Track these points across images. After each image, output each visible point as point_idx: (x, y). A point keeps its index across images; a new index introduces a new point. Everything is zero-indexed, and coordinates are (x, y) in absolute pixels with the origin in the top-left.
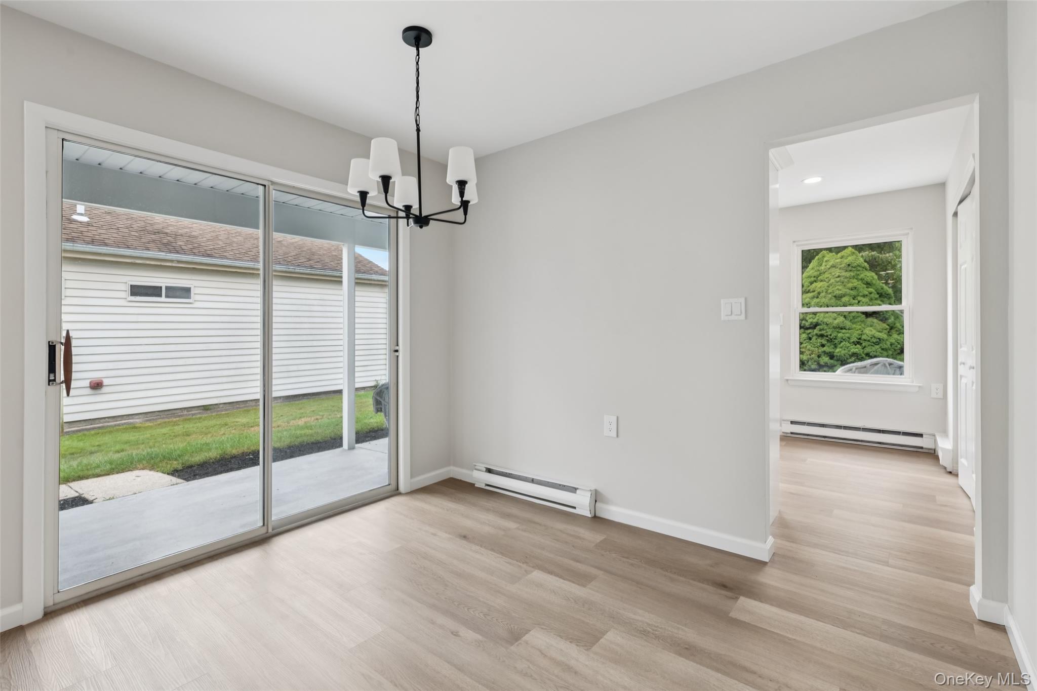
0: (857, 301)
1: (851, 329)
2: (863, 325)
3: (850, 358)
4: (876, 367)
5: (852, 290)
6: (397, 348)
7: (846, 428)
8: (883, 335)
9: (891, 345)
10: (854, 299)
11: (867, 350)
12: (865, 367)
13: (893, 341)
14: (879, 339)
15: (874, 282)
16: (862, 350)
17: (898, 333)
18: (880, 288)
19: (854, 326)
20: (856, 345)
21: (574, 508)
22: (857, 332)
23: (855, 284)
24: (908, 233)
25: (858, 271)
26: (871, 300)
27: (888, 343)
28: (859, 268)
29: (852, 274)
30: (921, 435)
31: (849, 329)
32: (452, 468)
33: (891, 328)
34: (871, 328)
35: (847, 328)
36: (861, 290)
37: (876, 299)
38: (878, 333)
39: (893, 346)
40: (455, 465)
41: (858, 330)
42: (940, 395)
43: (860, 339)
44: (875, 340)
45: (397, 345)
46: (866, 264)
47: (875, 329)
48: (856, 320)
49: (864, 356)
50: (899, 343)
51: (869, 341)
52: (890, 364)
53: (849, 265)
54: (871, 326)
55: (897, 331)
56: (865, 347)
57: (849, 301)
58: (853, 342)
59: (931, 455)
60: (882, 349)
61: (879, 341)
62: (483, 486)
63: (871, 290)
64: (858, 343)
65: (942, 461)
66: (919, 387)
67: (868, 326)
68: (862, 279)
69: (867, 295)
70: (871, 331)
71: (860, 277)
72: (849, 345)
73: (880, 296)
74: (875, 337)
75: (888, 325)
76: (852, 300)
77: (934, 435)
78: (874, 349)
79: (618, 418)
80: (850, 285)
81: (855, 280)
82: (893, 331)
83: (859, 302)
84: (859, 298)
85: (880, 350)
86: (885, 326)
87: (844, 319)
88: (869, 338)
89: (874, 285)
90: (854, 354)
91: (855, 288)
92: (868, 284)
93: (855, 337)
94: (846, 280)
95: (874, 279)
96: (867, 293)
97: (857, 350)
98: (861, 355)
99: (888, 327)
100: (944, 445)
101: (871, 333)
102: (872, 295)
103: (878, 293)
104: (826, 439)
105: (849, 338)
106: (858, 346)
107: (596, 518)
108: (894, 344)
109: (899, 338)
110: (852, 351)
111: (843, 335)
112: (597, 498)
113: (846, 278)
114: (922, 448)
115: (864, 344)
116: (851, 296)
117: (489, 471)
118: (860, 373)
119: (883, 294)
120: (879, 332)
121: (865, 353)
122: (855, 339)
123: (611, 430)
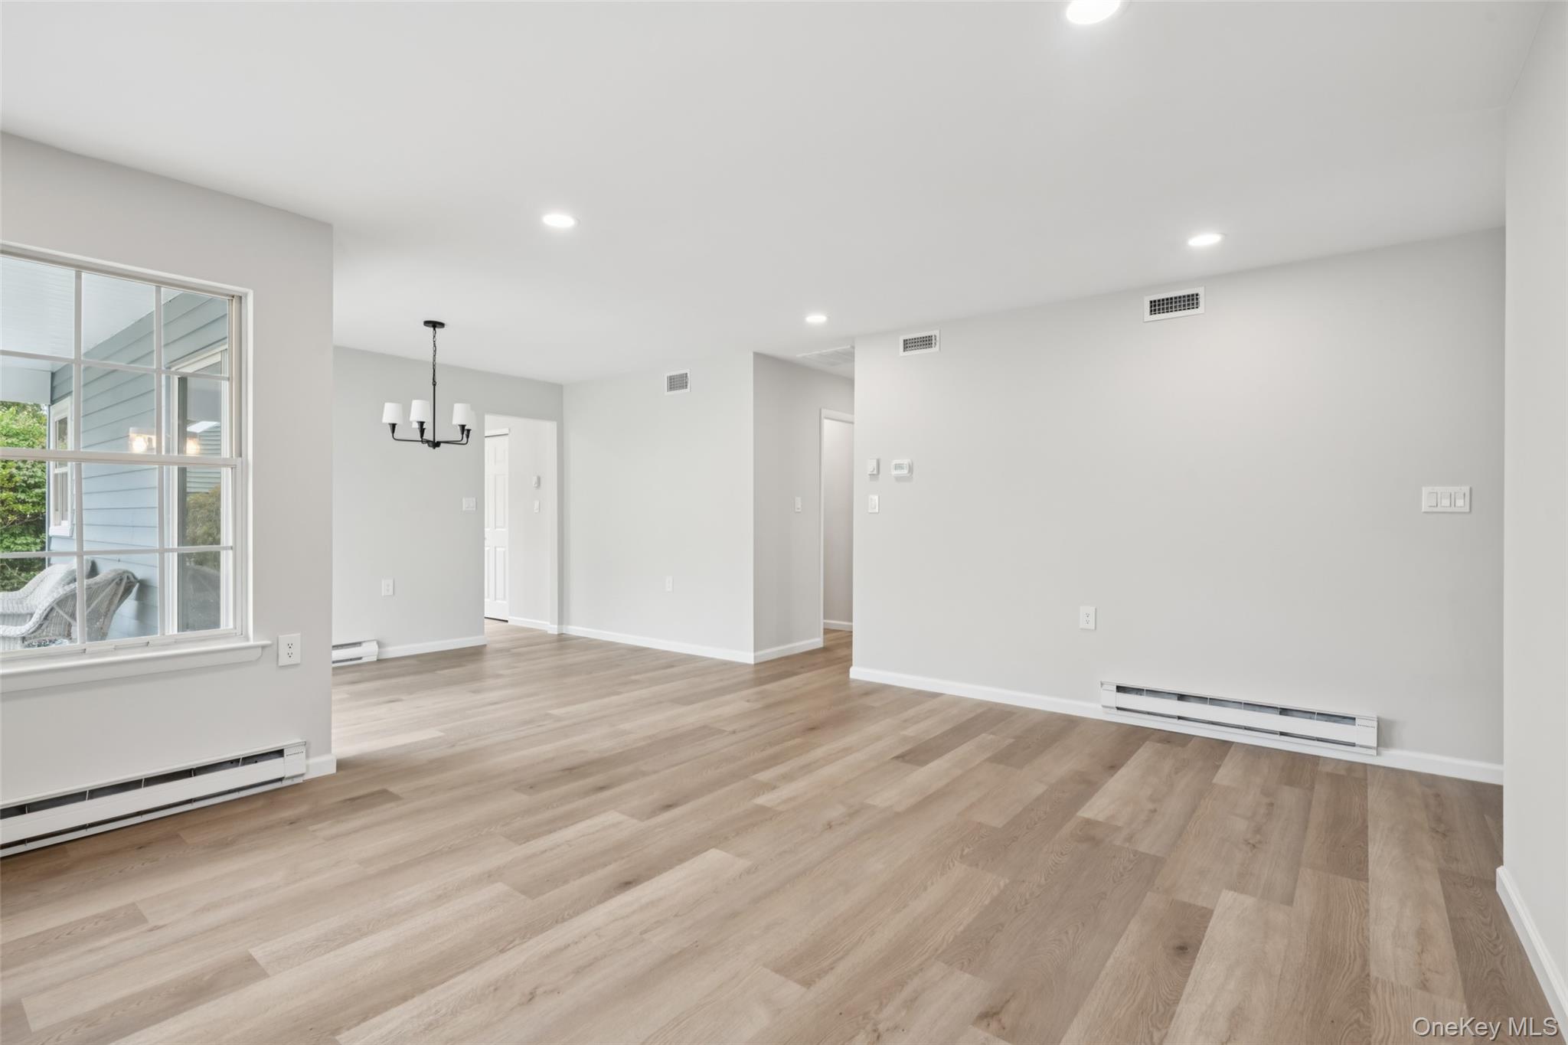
21: (360, 658)
123: (388, 590)
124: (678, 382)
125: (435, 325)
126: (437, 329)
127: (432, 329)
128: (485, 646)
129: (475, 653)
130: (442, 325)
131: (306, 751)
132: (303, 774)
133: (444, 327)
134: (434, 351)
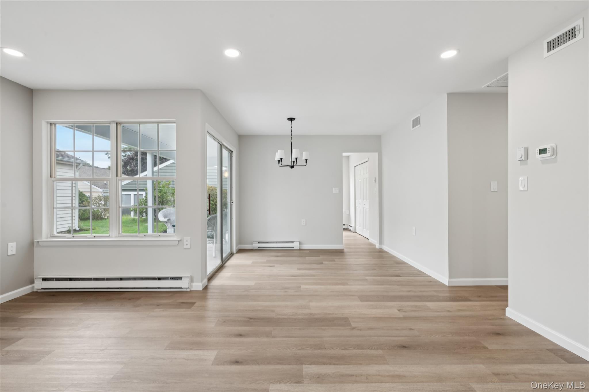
21: (293, 248)
32: (240, 246)
40: (241, 244)
59: (347, 229)
62: (257, 248)
77: (347, 224)
107: (300, 249)
112: (300, 243)
117: (259, 242)
123: (304, 223)
124: (416, 122)
125: (291, 119)
126: (292, 121)
127: (290, 121)
128: (343, 249)
130: (294, 119)
131: (192, 280)
132: (189, 288)
133: (295, 120)
134: (291, 130)
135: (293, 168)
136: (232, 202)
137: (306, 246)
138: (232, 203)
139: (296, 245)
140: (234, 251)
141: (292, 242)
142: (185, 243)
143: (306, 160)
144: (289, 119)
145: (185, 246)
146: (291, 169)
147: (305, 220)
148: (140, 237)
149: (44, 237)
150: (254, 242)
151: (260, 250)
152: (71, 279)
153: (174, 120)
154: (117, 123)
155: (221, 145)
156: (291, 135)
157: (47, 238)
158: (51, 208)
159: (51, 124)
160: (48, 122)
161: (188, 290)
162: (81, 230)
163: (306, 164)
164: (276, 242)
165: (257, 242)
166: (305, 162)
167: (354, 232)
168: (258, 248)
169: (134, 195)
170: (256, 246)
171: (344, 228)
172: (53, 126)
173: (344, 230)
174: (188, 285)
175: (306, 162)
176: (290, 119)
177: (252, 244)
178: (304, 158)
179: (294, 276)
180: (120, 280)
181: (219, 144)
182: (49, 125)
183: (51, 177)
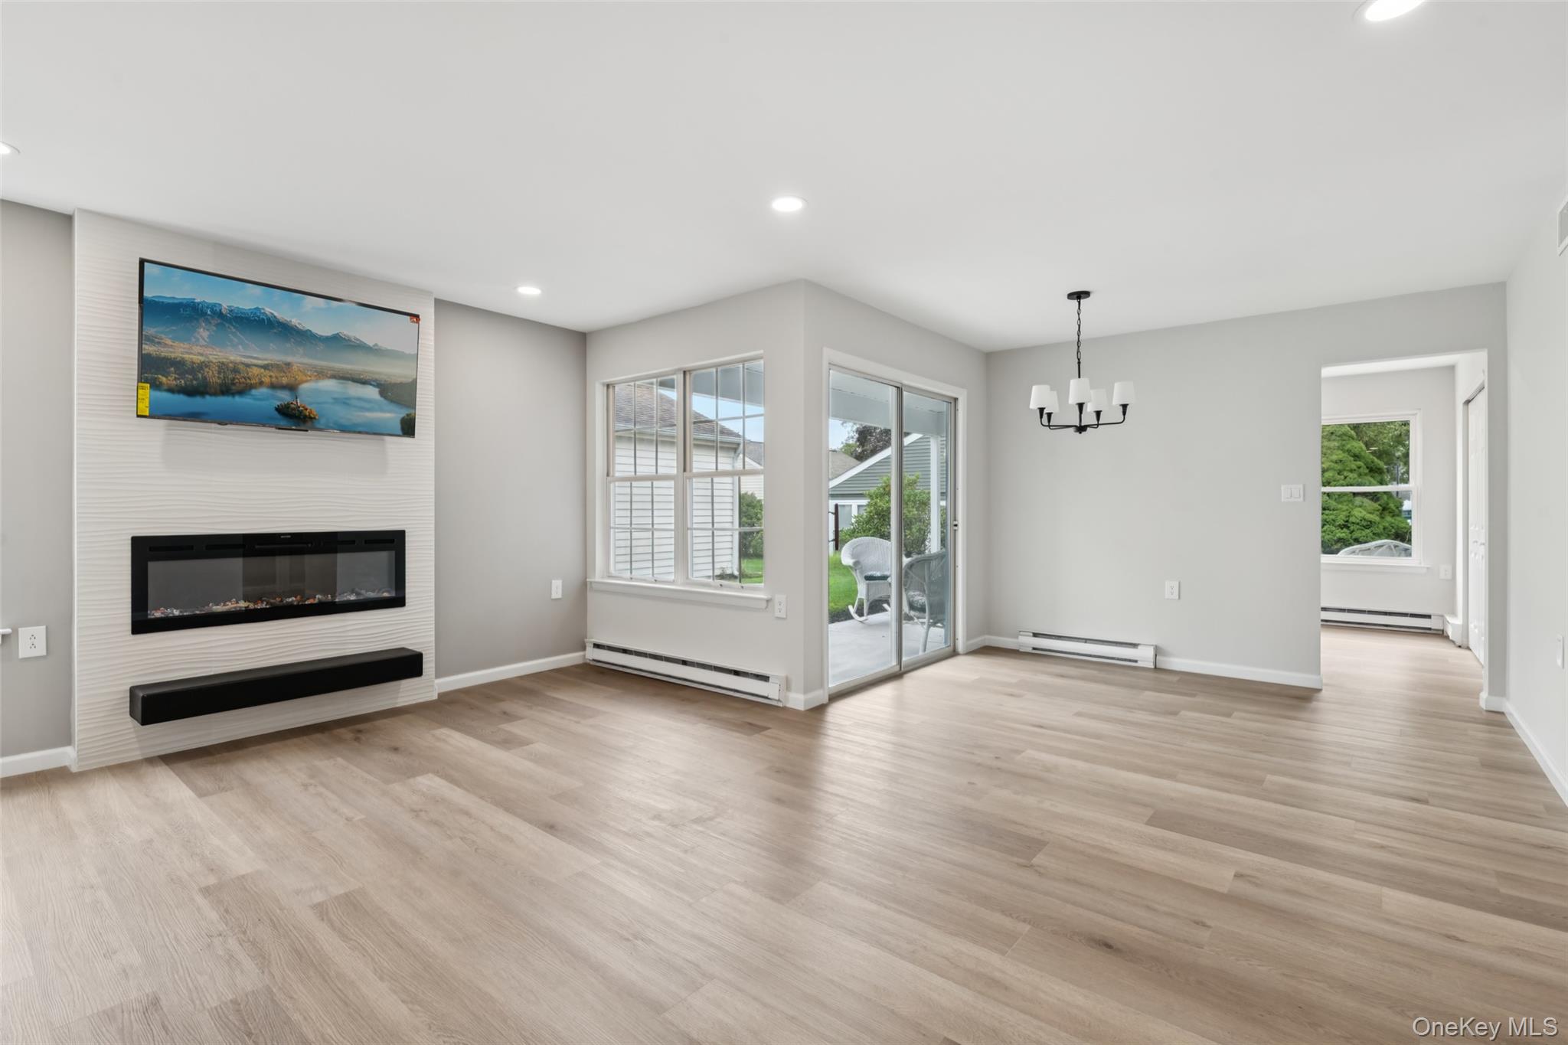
0: (1342, 477)
1: (1337, 510)
2: (1350, 505)
3: (1335, 544)
4: (1381, 549)
5: (1336, 463)
6: (956, 523)
7: (1350, 611)
8: (1375, 518)
9: (1384, 529)
10: (1339, 474)
11: (1357, 535)
12: (1369, 549)
13: (1387, 525)
14: (1371, 522)
15: (1363, 454)
16: (1350, 535)
17: (1391, 514)
18: (1370, 461)
19: (1340, 506)
20: (1342, 529)
21: (1136, 661)
22: (1344, 513)
23: (1340, 457)
24: (1416, 414)
25: (1344, 440)
26: (1360, 475)
27: (1381, 527)
28: (1345, 438)
29: (1336, 444)
30: (1429, 617)
31: (1334, 510)
32: (987, 637)
33: (1384, 509)
34: (1360, 509)
35: (1332, 508)
36: (1349, 463)
37: (1366, 474)
38: (1369, 515)
39: (1386, 530)
40: (989, 633)
41: (1344, 511)
42: (1449, 577)
43: (1347, 521)
44: (1365, 524)
45: (955, 520)
46: (1353, 432)
47: (1365, 510)
48: (1341, 500)
49: (1352, 541)
50: (1393, 527)
51: (1358, 524)
52: (1396, 546)
53: (1332, 433)
54: (1360, 506)
55: (1390, 512)
56: (1353, 531)
57: (1333, 477)
58: (1339, 525)
59: (1441, 635)
60: (1374, 534)
61: (1370, 524)
62: (1030, 650)
63: (1359, 463)
64: (1342, 527)
65: (1451, 638)
66: (1428, 568)
67: (1356, 506)
68: (1349, 451)
69: (1355, 470)
70: (1360, 512)
71: (1346, 448)
72: (1334, 528)
73: (1370, 471)
74: (1365, 520)
75: (1380, 505)
76: (1336, 475)
77: (1442, 616)
78: (1364, 533)
79: (1179, 583)
80: (1334, 457)
81: (1340, 452)
82: (1386, 513)
83: (1345, 478)
84: (1345, 474)
85: (1371, 534)
86: (1376, 505)
87: (1327, 498)
88: (1358, 521)
89: (1364, 458)
90: (1340, 540)
91: (1341, 461)
92: (1357, 457)
93: (1341, 519)
94: (1329, 451)
95: (1362, 450)
96: (1355, 467)
97: (1344, 535)
98: (1349, 541)
99: (1380, 508)
100: (1453, 625)
101: (1360, 515)
102: (1361, 470)
103: (1368, 468)
104: (1329, 623)
105: (1334, 520)
106: (1345, 529)
107: (1156, 669)
108: (1387, 528)
109: (1393, 521)
110: (1337, 535)
111: (1327, 517)
112: (1158, 651)
113: (1329, 448)
114: (1430, 629)
115: (1352, 528)
116: (1335, 470)
117: (1035, 635)
118: (1363, 554)
119: (1374, 468)
120: (1370, 513)
121: (1353, 537)
122: (1342, 522)
123: (1172, 594)
125: (1079, 296)
126: (1082, 301)
127: (1076, 302)
128: (1319, 690)
129: (1300, 698)
130: (1087, 294)
131: (787, 685)
132: (779, 700)
133: (1091, 295)
134: (1079, 326)
135: (1083, 433)
136: (956, 525)
137: (1178, 663)
138: (956, 528)
139: (1144, 656)
140: (960, 648)
141: (1134, 645)
142: (777, 607)
143: (1125, 407)
144: (1071, 296)
145: (778, 614)
146: (1078, 433)
147: (1177, 583)
148: (715, 588)
149: (597, 576)
150: (1021, 633)
151: (1038, 655)
152: (625, 651)
153: (762, 351)
154: (685, 372)
155: (898, 388)
156: (1079, 340)
157: (603, 578)
158: (607, 528)
159: (608, 386)
160: (603, 384)
161: (780, 705)
162: (742, 576)
163: (1122, 416)
164: (1086, 640)
165: (1031, 634)
166: (1122, 414)
167: (1460, 647)
168: (1034, 649)
169: (859, 506)
170: (1028, 642)
171: (1322, 621)
172: (611, 390)
173: (1322, 625)
174: (778, 695)
175: (1124, 413)
176: (1075, 296)
177: (1017, 638)
178: (1117, 401)
179: (1041, 727)
180: (683, 664)
181: (894, 388)
182: (606, 388)
183: (608, 475)
